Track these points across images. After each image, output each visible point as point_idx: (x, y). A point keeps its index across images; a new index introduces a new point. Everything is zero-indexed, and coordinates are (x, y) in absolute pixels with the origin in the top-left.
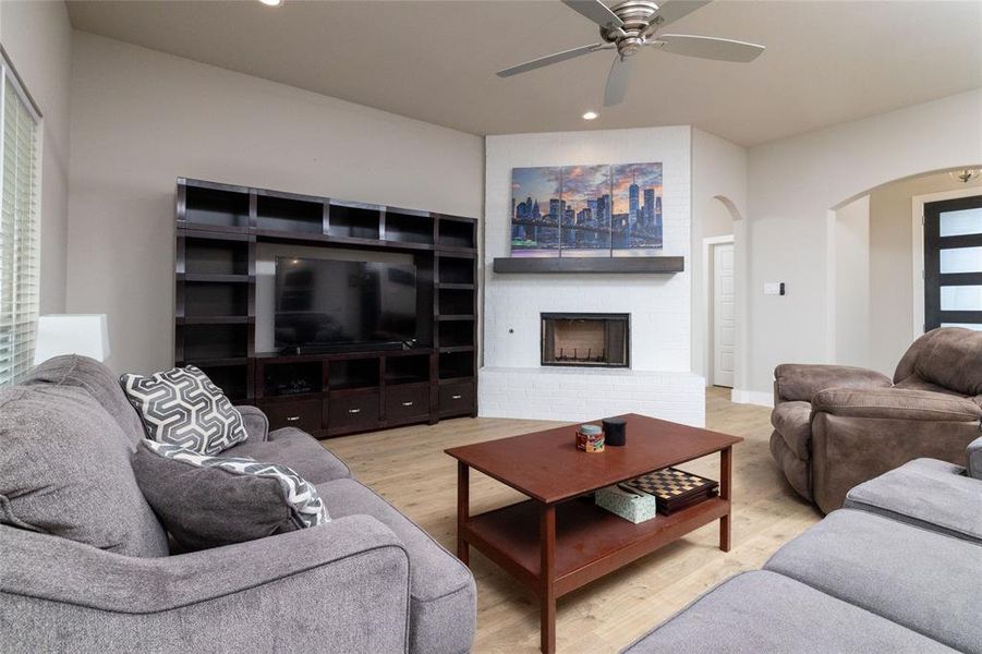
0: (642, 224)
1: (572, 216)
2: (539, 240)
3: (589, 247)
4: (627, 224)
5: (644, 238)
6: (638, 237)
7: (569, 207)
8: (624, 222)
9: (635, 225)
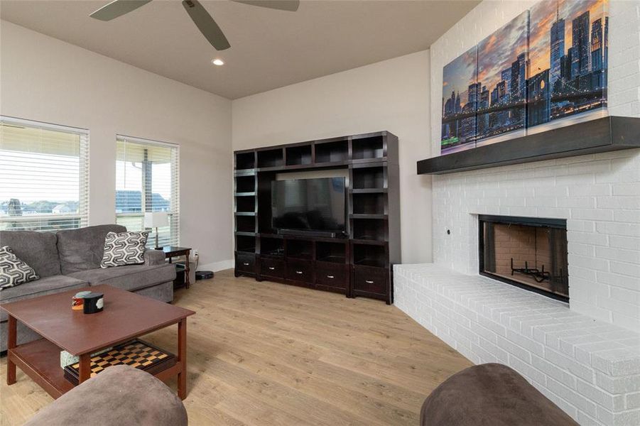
0: (568, 77)
1: (487, 98)
2: (460, 135)
3: (502, 131)
4: (547, 85)
5: (571, 98)
6: (561, 100)
7: (484, 88)
8: (543, 84)
9: (558, 83)
